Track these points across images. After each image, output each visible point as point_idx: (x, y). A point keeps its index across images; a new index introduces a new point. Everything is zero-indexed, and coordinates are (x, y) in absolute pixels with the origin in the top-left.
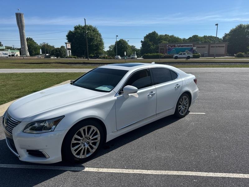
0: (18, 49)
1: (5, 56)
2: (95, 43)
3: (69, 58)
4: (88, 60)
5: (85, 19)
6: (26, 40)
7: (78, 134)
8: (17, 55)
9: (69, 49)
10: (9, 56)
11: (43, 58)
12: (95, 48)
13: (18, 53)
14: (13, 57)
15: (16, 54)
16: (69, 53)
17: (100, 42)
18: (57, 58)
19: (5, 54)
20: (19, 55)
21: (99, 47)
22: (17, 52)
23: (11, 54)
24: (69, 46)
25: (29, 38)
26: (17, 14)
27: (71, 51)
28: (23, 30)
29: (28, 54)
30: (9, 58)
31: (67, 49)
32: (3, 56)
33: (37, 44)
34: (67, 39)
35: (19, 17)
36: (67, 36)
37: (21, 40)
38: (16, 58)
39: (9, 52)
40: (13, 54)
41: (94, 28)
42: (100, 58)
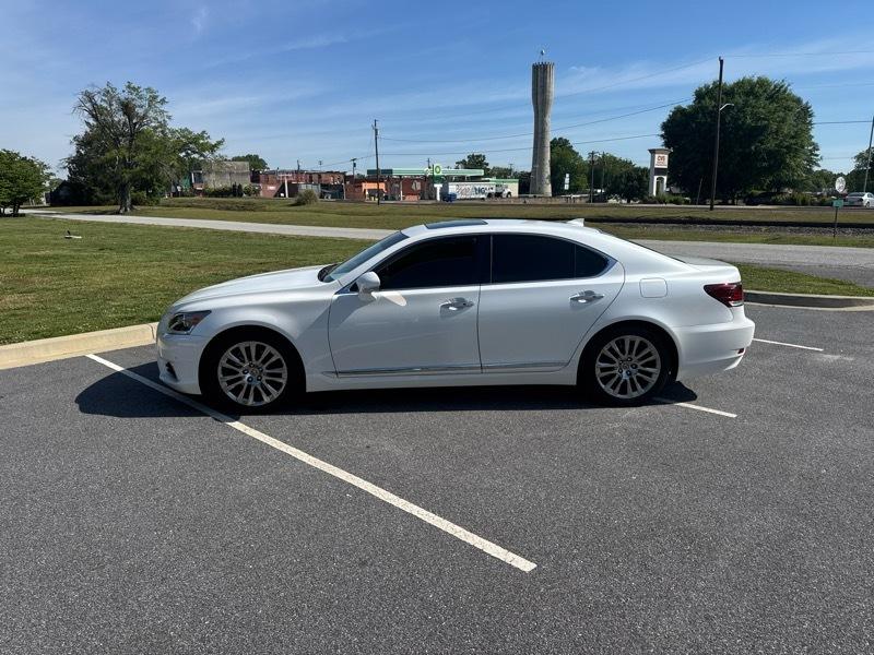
0: (516, 176)
1: (477, 196)
2: (771, 145)
3: (655, 203)
4: (712, 209)
5: (722, 62)
6: (548, 145)
7: (234, 352)
8: (509, 193)
9: (659, 171)
10: (490, 195)
11: (583, 201)
12: (765, 164)
13: (512, 188)
14: (499, 201)
15: (506, 192)
16: (658, 185)
17: (793, 141)
18: (629, 202)
19: (480, 191)
20: (515, 193)
21: (783, 161)
22: (510, 185)
23: (494, 191)
24: (662, 162)
25: (560, 139)
26: (536, 68)
27: (665, 178)
28: (544, 115)
29: (548, 189)
30: (487, 202)
31: (652, 172)
32: (473, 197)
33: (581, 157)
34: (662, 136)
35: (540, 74)
36: (665, 126)
37: (535, 148)
38: (505, 201)
39: (490, 186)
40: (500, 191)
41: (775, 87)
42: (774, 203)
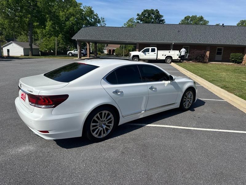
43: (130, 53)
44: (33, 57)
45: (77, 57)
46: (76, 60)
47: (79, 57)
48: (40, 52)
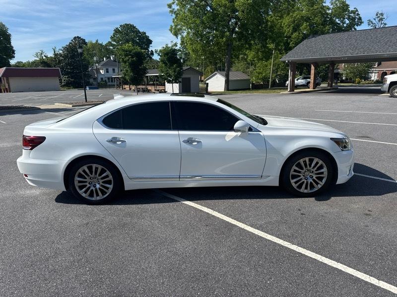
43: (385, 77)
44: (228, 92)
45: (287, 89)
46: (283, 94)
47: (289, 90)
48: (251, 85)
